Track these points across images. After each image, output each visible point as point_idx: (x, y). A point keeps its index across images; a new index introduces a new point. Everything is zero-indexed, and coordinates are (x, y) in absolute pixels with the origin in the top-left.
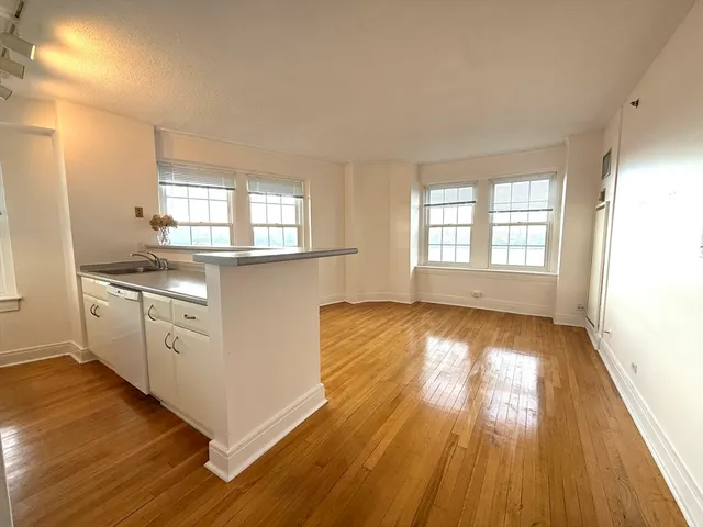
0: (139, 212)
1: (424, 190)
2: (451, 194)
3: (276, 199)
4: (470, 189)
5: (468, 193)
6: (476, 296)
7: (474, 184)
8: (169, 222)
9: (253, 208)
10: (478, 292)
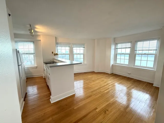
0: (53, 53)
1: (116, 44)
2: (124, 45)
3: (79, 48)
4: (130, 44)
5: (129, 45)
6: (129, 74)
7: (131, 42)
8: (57, 54)
9: (74, 50)
10: (129, 72)
